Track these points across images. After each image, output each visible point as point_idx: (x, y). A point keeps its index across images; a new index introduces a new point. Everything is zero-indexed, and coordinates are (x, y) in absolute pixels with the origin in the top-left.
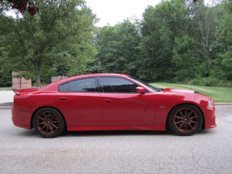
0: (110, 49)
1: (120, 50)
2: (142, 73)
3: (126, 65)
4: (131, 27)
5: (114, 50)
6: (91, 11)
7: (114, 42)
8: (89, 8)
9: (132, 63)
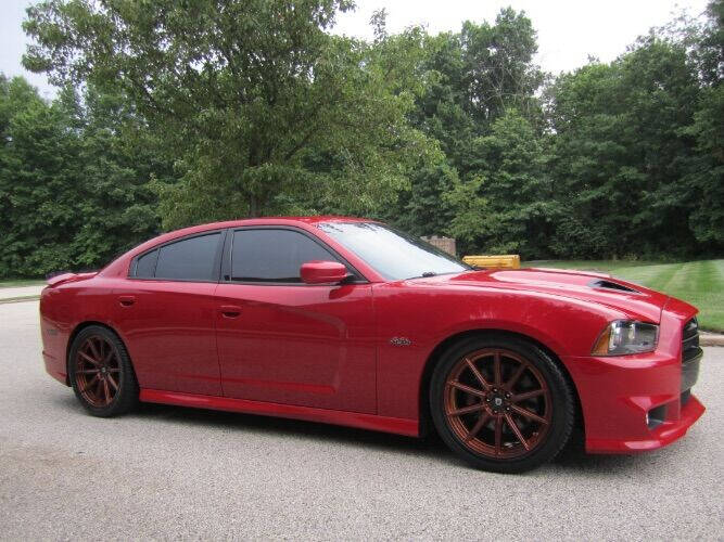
0: (589, 144)
1: (624, 144)
2: (705, 222)
3: (646, 194)
4: (664, 59)
5: (602, 146)
6: (528, 23)
7: (604, 117)
8: (520, 17)
9: (667, 188)
